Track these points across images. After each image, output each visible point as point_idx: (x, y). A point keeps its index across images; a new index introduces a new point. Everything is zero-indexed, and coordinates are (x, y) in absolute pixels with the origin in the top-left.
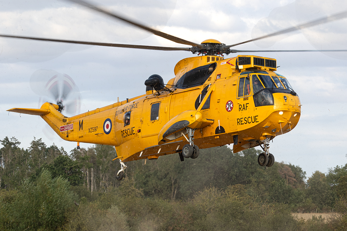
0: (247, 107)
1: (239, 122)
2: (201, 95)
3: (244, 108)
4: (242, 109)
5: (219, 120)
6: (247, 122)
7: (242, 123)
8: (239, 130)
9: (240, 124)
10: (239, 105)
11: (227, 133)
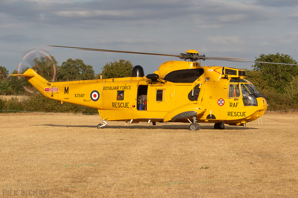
0: (237, 105)
1: (230, 114)
2: (193, 90)
3: (235, 106)
4: (232, 106)
5: (211, 110)
6: (237, 115)
7: (232, 115)
8: (228, 119)
9: (231, 116)
10: (230, 103)
11: (217, 120)
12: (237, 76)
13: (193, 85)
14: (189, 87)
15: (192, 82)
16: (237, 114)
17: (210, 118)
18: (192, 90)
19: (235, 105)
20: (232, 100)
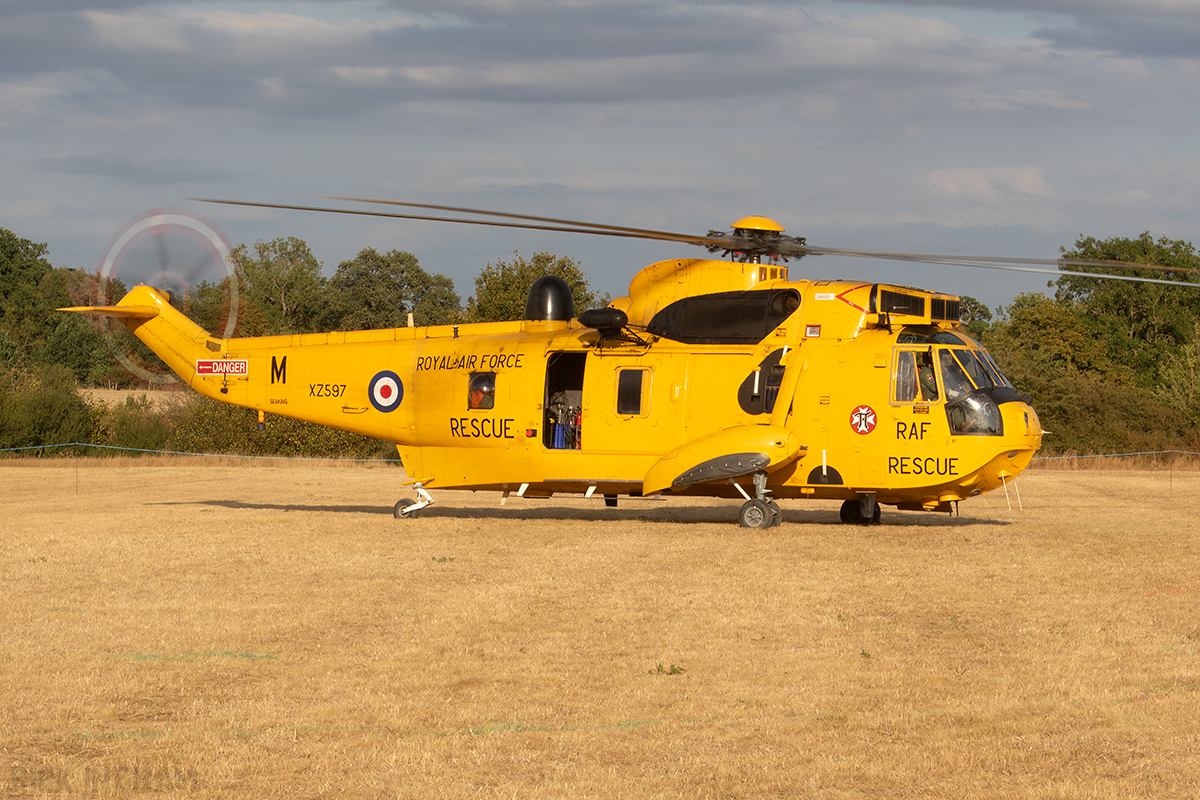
0: (922, 431)
1: (896, 464)
2: (757, 374)
3: (916, 434)
4: (907, 433)
5: (824, 452)
6: (922, 470)
10: (899, 424)
11: (850, 487)
12: (926, 319)
13: (757, 353)
14: (740, 362)
15: (755, 340)
16: (922, 465)
17: (823, 480)
18: (754, 373)
19: (918, 432)
20: (906, 412)
